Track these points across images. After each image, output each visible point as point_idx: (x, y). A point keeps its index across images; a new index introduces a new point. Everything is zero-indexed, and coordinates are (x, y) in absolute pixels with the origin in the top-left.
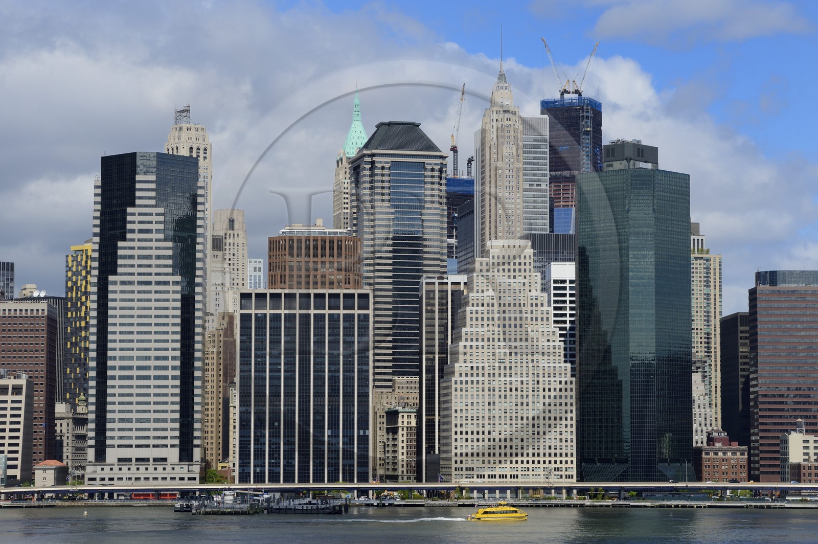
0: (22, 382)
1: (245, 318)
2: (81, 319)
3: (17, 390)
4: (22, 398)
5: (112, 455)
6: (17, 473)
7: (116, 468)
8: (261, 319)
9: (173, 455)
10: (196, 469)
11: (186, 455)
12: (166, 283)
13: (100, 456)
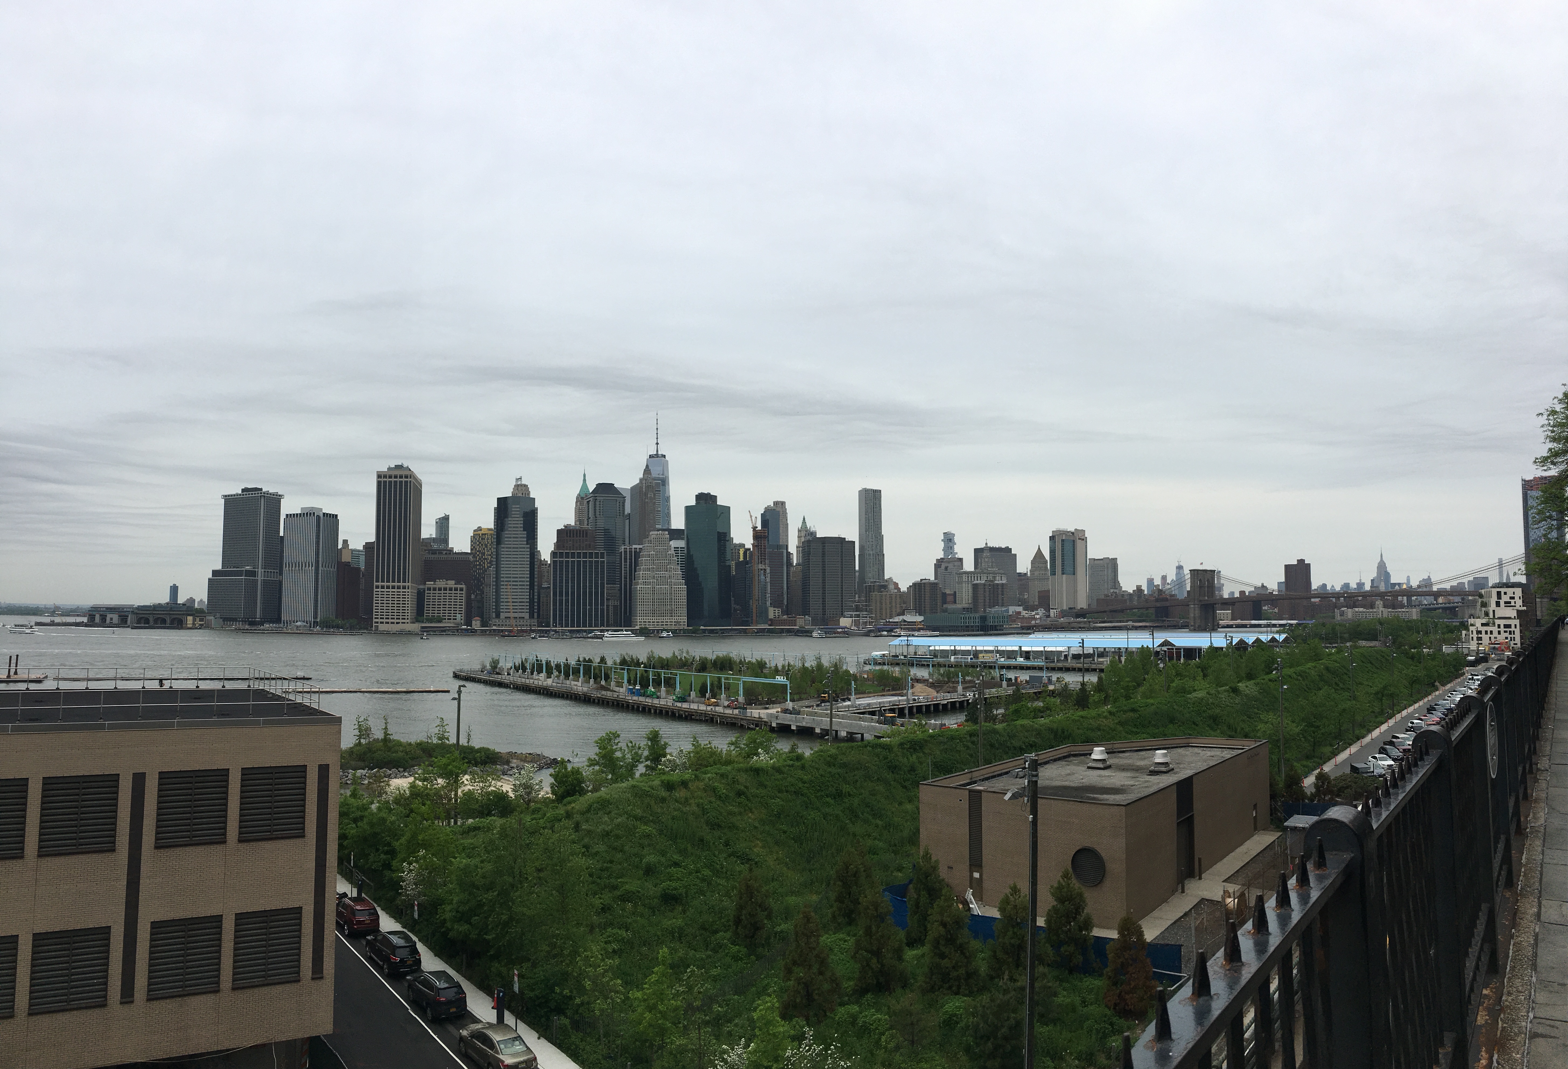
0: (463, 586)
1: (555, 562)
2: (477, 561)
3: (461, 590)
4: (464, 592)
5: (503, 616)
6: (462, 621)
7: (504, 621)
8: (561, 562)
9: (527, 616)
10: (536, 621)
11: (531, 616)
12: (524, 548)
13: (498, 616)
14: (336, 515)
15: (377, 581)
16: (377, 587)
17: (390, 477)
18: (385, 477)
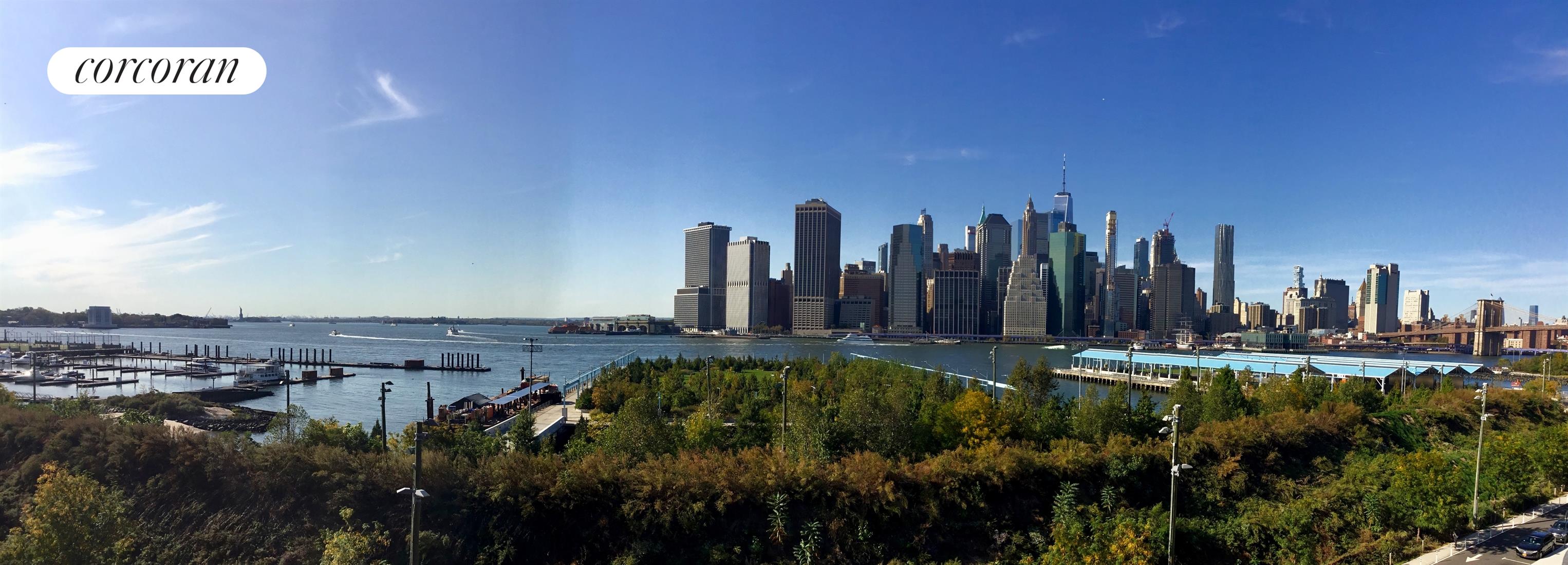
5: (896, 324)
8: (942, 280)
10: (921, 328)
14: (768, 243)
15: (796, 295)
16: (796, 300)
17: (806, 209)
18: (802, 209)
